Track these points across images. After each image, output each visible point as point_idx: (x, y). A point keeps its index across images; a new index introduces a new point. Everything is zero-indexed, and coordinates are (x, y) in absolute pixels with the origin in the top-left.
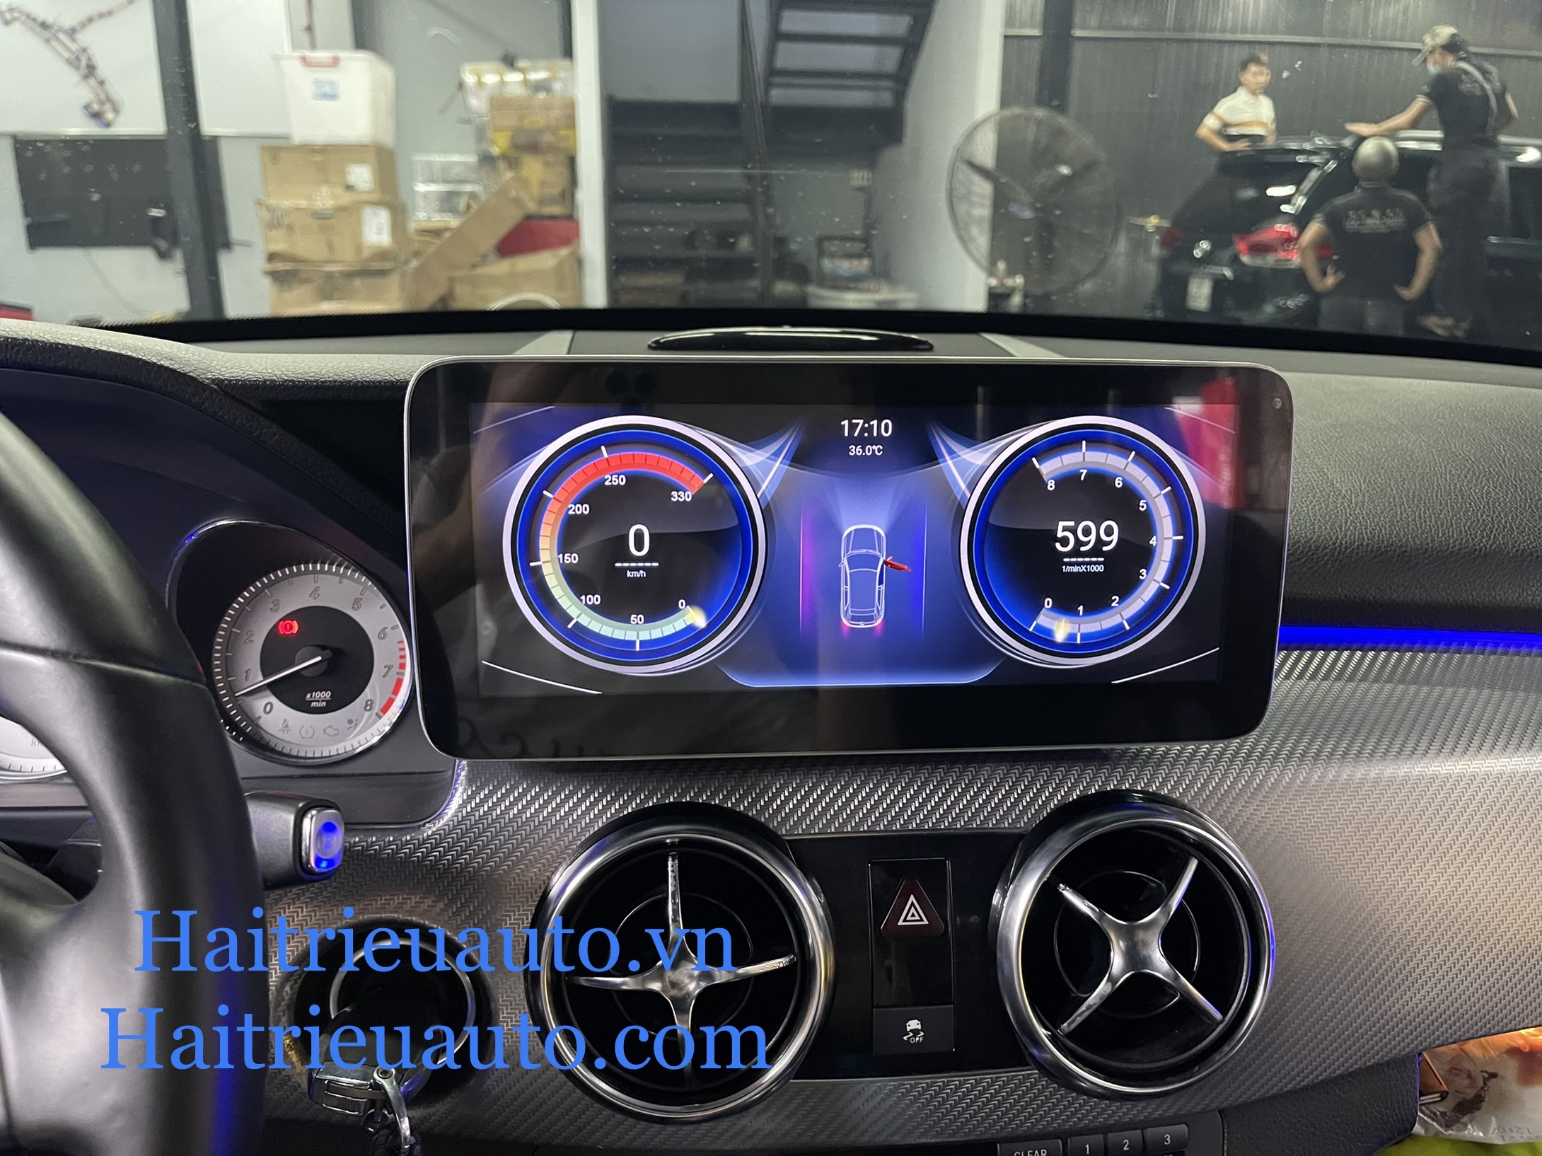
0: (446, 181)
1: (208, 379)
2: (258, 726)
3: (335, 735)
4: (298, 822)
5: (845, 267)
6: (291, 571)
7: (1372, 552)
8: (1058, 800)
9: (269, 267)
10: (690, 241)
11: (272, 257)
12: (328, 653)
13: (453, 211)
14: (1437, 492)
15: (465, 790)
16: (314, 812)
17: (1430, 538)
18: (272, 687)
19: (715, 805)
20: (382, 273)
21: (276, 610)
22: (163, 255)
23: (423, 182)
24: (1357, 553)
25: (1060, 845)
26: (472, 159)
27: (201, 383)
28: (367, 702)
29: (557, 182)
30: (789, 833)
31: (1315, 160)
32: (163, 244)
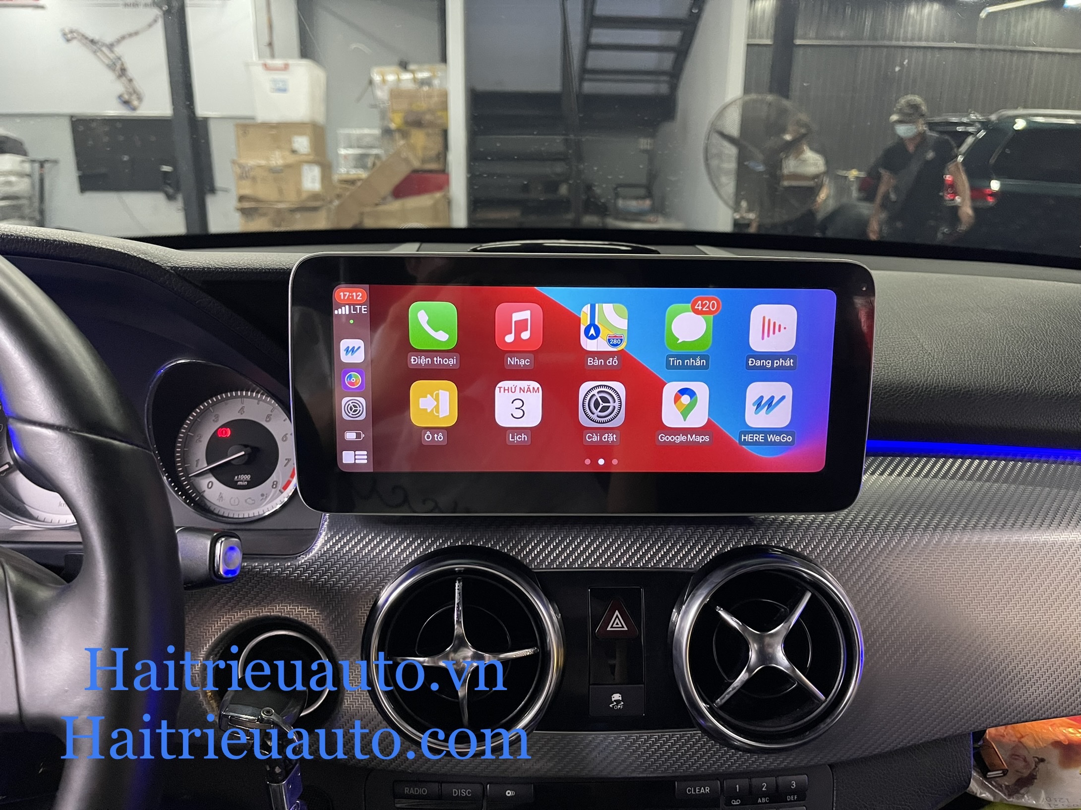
0: (359, 147)
1: (168, 267)
2: (203, 496)
3: (253, 504)
4: (213, 545)
5: (634, 205)
6: (227, 396)
7: (944, 390)
8: (717, 551)
9: (239, 205)
10: (525, 188)
11: (242, 198)
12: (249, 449)
13: (364, 167)
14: (995, 352)
15: (327, 534)
16: (223, 539)
17: (986, 382)
18: (212, 471)
19: (488, 548)
20: (315, 209)
21: (217, 421)
22: (170, 197)
23: (345, 148)
24: (934, 392)
25: (717, 579)
26: (377, 132)
27: (165, 269)
28: (274, 482)
29: (435, 147)
30: (537, 567)
31: (971, 129)
32: (170, 191)
